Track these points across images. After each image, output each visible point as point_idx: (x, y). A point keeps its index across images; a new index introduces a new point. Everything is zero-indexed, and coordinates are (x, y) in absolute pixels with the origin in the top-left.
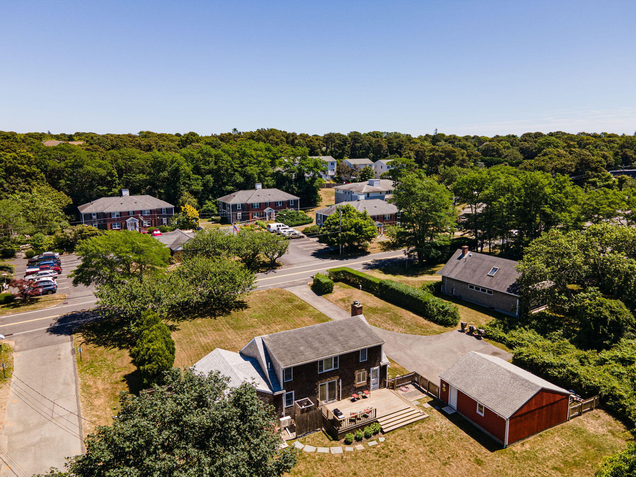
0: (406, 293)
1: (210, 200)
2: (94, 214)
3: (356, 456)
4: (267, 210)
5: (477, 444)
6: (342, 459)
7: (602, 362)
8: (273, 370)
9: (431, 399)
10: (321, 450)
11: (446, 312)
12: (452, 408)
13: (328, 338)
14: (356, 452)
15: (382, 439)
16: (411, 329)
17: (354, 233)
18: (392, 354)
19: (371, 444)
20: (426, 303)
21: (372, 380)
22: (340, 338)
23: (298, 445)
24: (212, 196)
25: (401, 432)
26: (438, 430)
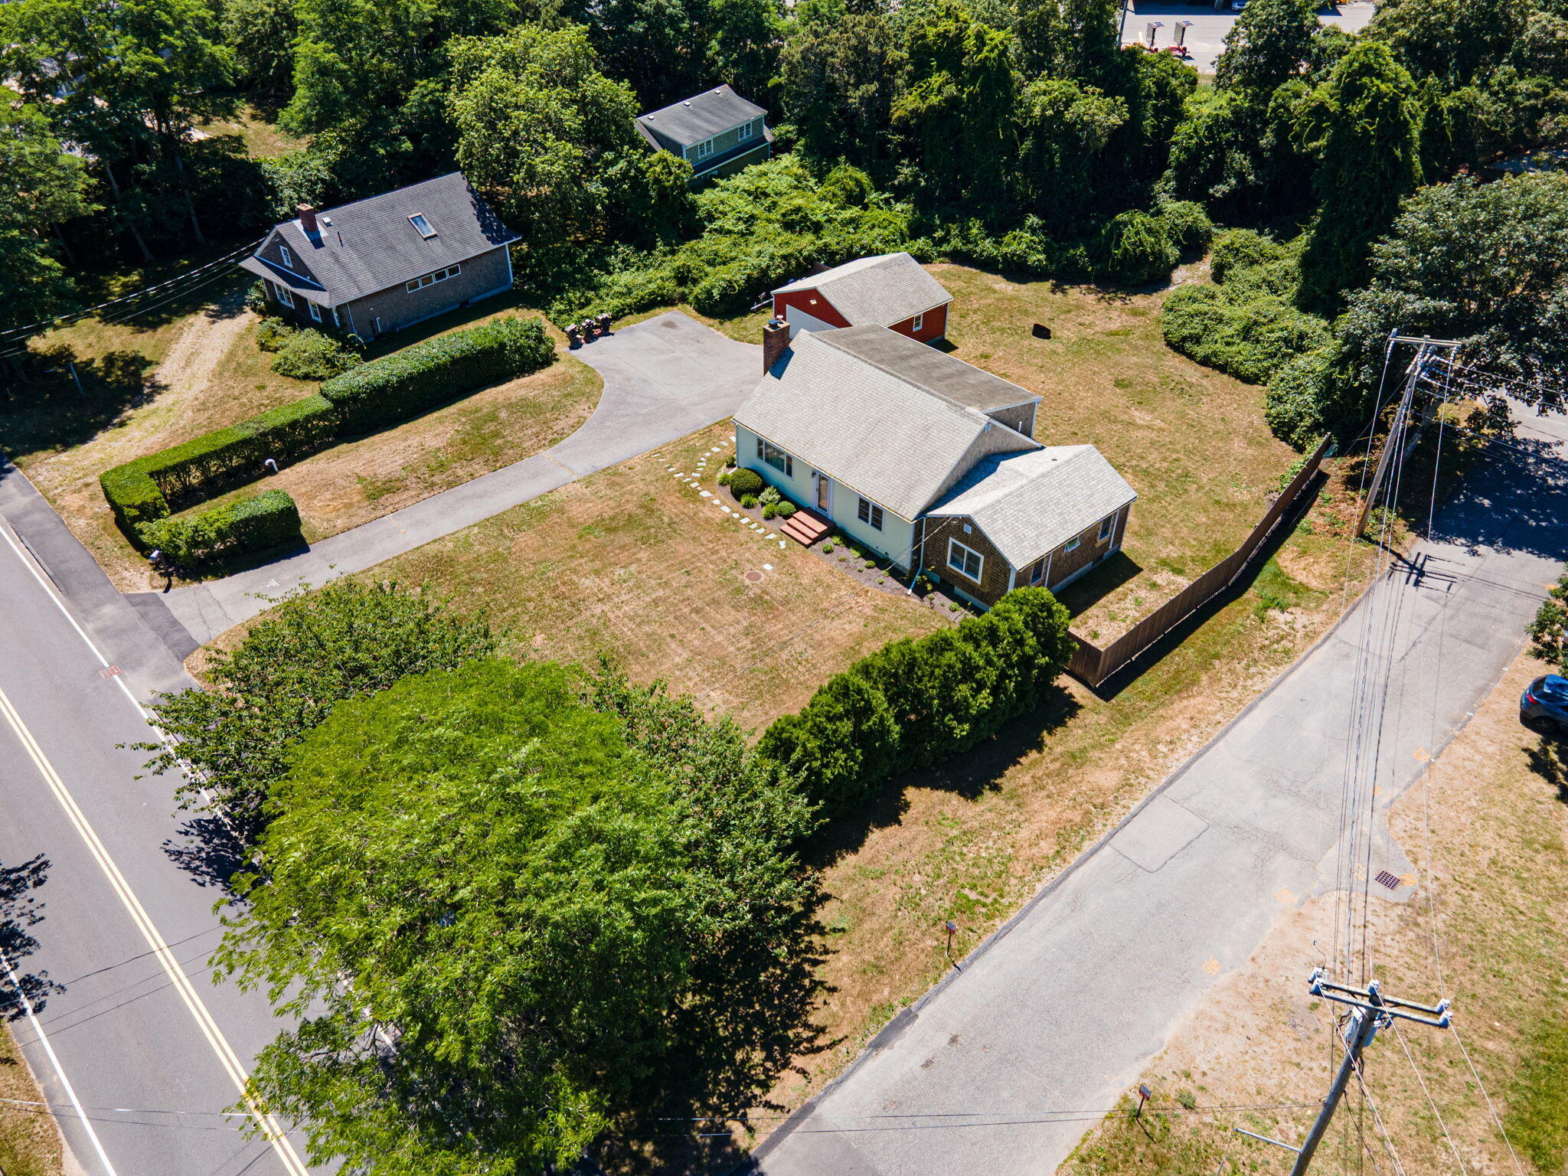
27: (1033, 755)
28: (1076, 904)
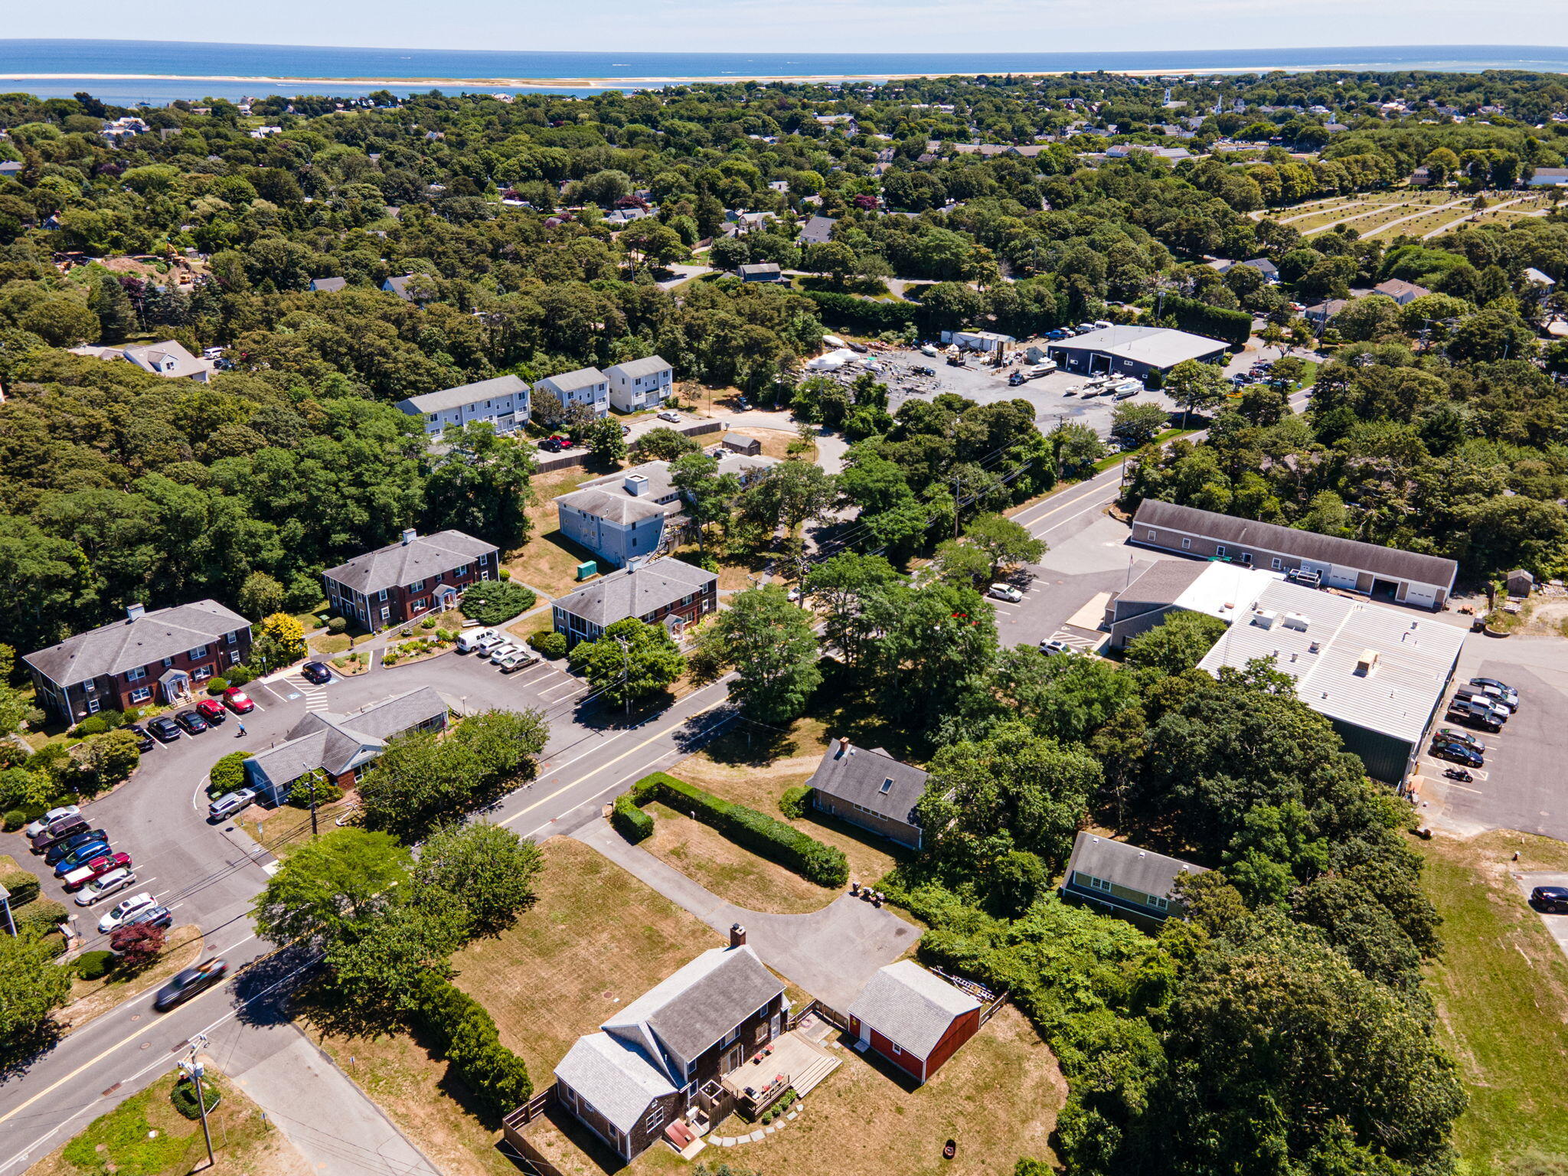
0: (772, 837)
1: (299, 569)
2: (89, 682)
3: (779, 1137)
4: (440, 590)
5: (896, 1087)
6: (766, 1146)
7: (1012, 941)
8: (671, 1062)
9: (839, 1034)
10: (743, 1139)
11: (832, 869)
12: (864, 1043)
13: (721, 999)
14: (778, 1133)
15: (800, 1107)
16: (791, 903)
17: (651, 683)
18: (776, 961)
19: (792, 1116)
20: (803, 856)
21: (773, 1029)
22: (735, 996)
23: (714, 1139)
24: (304, 560)
25: (818, 1092)
26: (855, 1078)
27: (462, 1110)
28: (367, 1119)
